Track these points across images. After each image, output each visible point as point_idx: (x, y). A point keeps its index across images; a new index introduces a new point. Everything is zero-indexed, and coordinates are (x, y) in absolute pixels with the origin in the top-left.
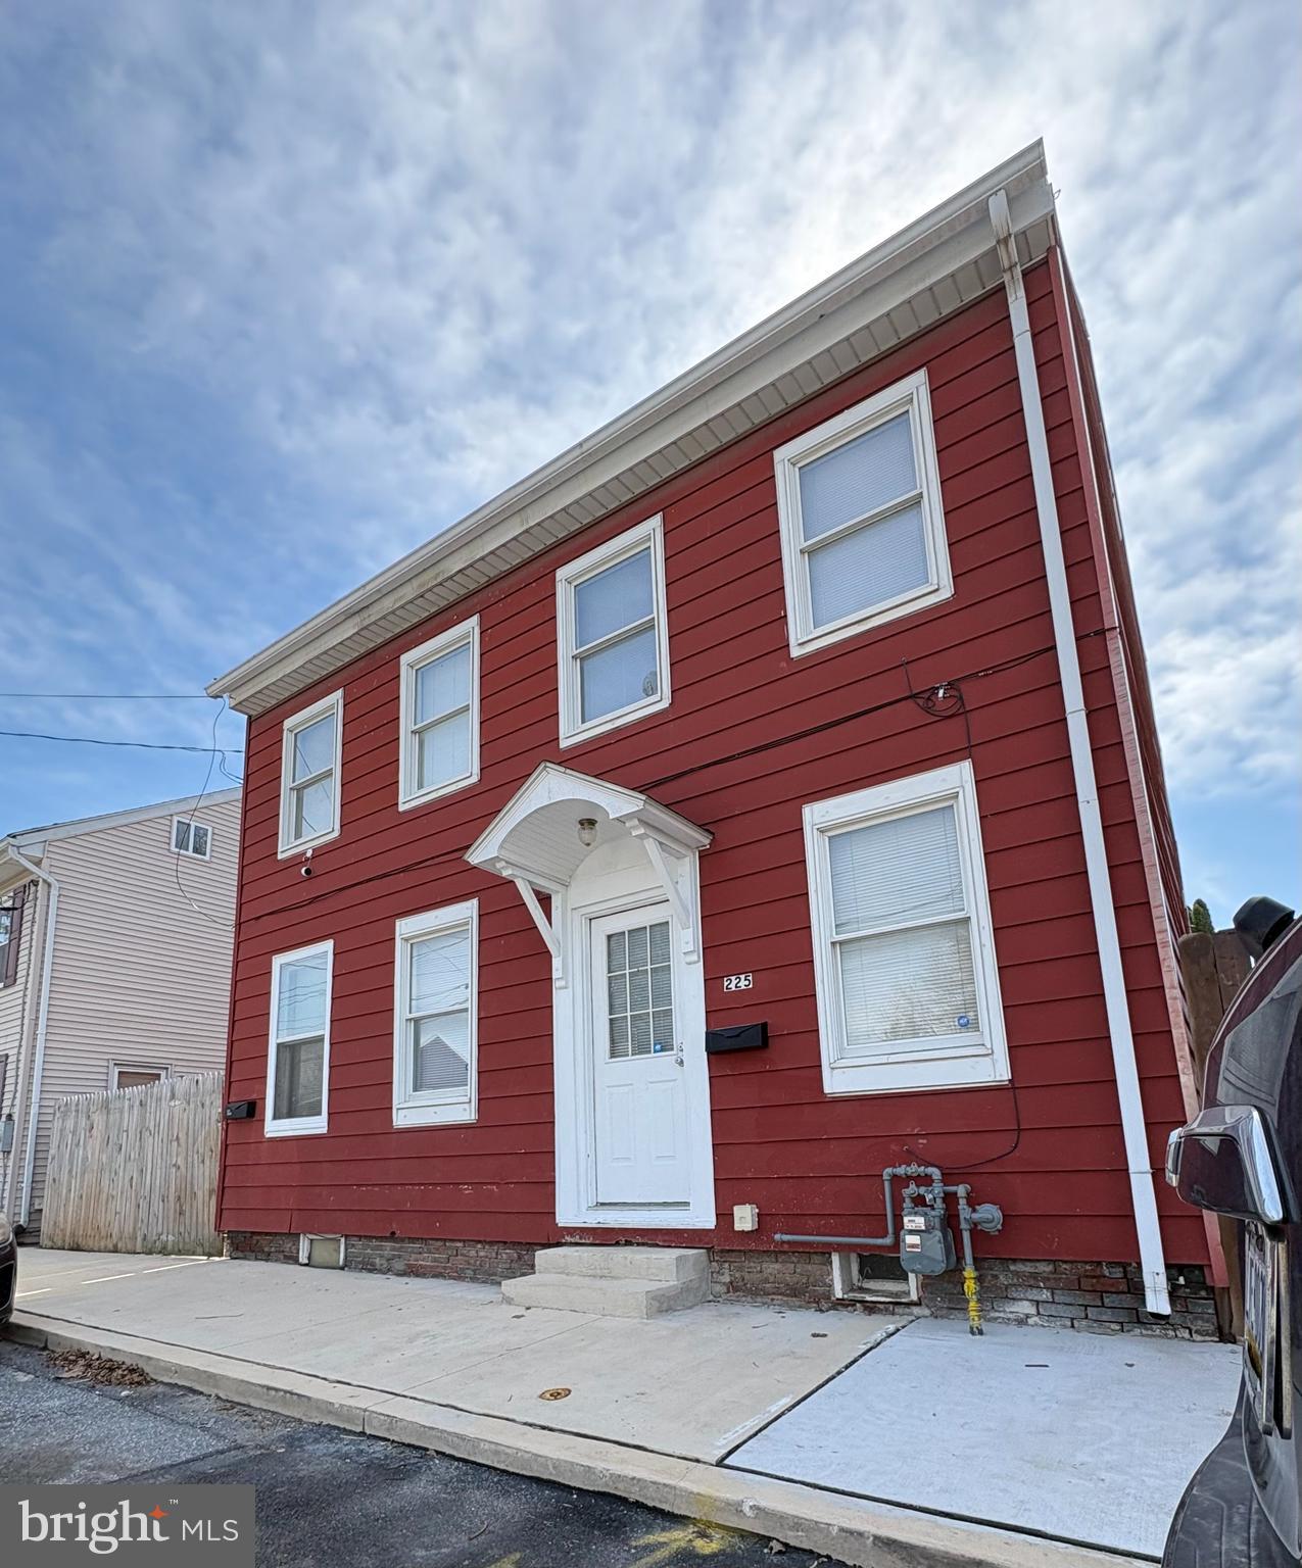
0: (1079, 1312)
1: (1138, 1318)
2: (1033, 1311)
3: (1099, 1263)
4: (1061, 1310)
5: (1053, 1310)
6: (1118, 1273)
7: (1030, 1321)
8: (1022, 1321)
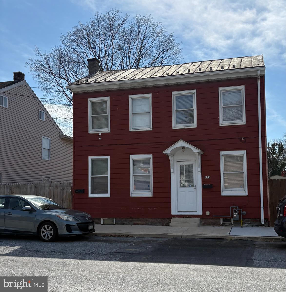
0: (253, 225)
1: (260, 225)
2: (248, 225)
3: (256, 219)
4: (251, 224)
5: (250, 224)
6: (258, 220)
7: (247, 226)
8: (246, 226)
